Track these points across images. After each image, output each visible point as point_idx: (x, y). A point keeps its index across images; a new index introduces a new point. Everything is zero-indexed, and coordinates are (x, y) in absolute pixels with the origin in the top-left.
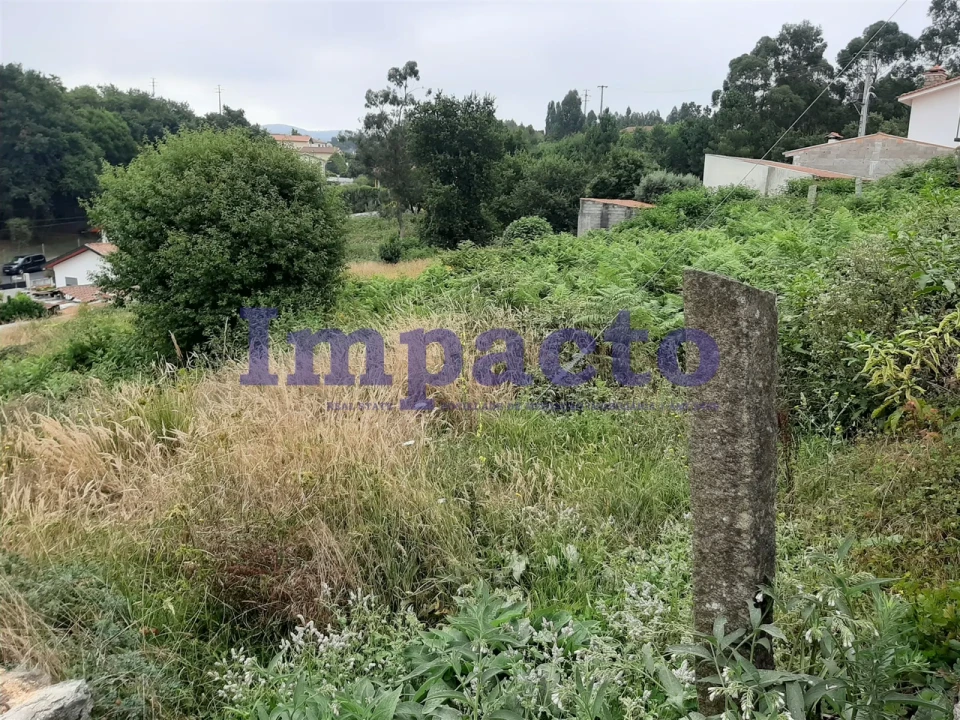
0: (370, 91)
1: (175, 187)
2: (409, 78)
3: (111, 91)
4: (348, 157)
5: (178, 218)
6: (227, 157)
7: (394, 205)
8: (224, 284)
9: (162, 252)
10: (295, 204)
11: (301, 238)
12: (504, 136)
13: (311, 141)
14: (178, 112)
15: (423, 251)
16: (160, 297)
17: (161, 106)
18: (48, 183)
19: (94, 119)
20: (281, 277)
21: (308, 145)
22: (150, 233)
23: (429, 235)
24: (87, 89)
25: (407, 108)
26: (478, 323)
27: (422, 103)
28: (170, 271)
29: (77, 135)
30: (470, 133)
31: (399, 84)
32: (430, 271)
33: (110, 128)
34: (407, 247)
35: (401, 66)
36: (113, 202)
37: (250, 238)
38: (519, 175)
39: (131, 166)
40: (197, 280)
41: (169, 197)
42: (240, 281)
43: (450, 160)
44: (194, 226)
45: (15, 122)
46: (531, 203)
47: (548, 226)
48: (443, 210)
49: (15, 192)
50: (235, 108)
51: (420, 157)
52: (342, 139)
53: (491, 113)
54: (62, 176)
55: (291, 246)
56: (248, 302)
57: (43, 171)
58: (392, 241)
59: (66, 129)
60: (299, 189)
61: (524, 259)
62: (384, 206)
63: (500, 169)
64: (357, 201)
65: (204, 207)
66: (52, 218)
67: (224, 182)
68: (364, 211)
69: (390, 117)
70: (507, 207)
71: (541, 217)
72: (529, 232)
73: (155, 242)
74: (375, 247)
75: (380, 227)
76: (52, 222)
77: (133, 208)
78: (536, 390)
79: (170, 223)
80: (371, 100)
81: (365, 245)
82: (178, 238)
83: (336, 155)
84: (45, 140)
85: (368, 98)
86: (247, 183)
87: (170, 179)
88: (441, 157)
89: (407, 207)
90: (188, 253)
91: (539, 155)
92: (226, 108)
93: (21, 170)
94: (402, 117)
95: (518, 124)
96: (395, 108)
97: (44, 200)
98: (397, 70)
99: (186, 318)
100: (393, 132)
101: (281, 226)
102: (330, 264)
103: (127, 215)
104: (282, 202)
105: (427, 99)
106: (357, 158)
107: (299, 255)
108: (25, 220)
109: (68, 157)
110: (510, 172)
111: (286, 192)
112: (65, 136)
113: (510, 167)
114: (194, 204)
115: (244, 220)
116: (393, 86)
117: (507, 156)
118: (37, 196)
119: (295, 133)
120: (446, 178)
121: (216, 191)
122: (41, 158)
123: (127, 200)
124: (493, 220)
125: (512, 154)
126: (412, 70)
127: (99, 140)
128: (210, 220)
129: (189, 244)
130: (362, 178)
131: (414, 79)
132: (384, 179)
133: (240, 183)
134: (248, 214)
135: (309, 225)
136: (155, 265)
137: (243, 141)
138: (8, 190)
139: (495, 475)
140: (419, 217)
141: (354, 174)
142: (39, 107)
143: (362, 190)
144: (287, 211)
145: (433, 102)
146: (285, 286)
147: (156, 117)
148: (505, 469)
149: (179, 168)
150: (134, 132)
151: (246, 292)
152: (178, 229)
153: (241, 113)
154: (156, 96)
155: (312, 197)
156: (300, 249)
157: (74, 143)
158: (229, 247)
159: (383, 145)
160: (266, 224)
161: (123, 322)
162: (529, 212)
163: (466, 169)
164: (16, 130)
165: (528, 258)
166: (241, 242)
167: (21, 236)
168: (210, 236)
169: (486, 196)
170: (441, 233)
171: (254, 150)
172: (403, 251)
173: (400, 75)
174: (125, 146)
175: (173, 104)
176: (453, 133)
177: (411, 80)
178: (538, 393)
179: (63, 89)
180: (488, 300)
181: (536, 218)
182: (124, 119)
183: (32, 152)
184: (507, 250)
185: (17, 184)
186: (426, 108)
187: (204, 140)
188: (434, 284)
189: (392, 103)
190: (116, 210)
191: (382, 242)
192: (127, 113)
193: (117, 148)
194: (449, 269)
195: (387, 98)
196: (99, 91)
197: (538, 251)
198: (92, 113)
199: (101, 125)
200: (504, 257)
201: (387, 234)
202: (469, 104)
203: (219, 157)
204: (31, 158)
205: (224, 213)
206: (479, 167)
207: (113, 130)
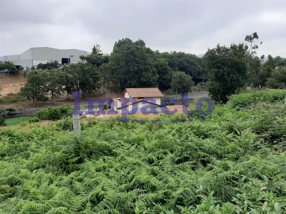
29: (148, 66)
49: (129, 82)
54: (141, 78)
57: (137, 76)
93: (131, 76)
109: (144, 72)
122: (136, 73)
183: (133, 71)
185: (130, 80)
193: (162, 69)
204: (133, 73)
207: (161, 64)
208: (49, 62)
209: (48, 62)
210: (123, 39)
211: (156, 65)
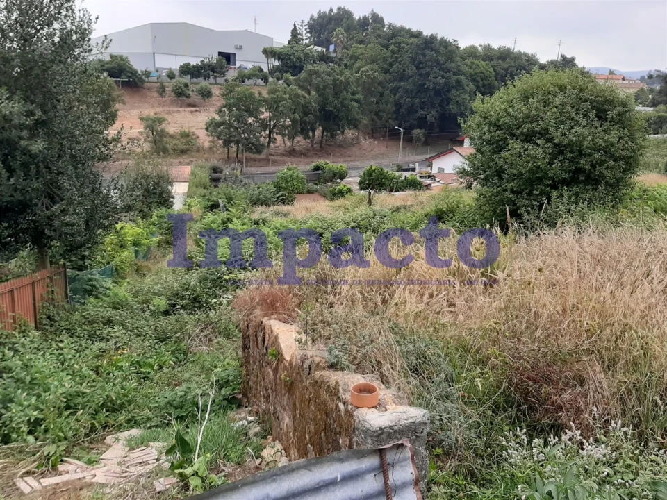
1: (520, 110)
4: (652, 91)
5: (518, 132)
6: (562, 88)
8: (540, 180)
9: (503, 154)
10: (607, 124)
11: (607, 150)
13: (624, 79)
14: (528, 61)
16: (496, 184)
17: (519, 56)
18: (439, 108)
19: (474, 66)
20: (583, 178)
21: (621, 81)
22: (498, 141)
28: (505, 167)
29: (462, 77)
33: (482, 73)
36: (478, 119)
37: (566, 148)
39: (495, 96)
40: (523, 174)
41: (516, 117)
42: (553, 179)
44: (528, 138)
45: (428, 70)
49: (421, 113)
50: (569, 56)
52: (650, 77)
54: (448, 104)
55: (597, 156)
56: (555, 194)
57: (437, 101)
59: (455, 74)
60: (612, 113)
65: (538, 125)
66: (437, 130)
67: (556, 107)
68: (657, 134)
73: (499, 147)
74: (662, 162)
76: (437, 133)
77: (490, 124)
79: (512, 135)
81: (654, 160)
82: (515, 145)
83: (642, 89)
84: (442, 81)
86: (573, 107)
87: (518, 105)
90: (520, 156)
92: (562, 56)
93: (425, 100)
97: (435, 119)
99: (509, 199)
101: (593, 140)
102: (625, 171)
103: (486, 129)
104: (597, 123)
106: (660, 92)
107: (601, 163)
108: (422, 131)
109: (453, 92)
111: (601, 115)
112: (454, 79)
114: (531, 122)
115: (565, 134)
118: (432, 116)
119: (611, 73)
121: (549, 113)
122: (438, 92)
123: (487, 118)
127: (474, 80)
128: (540, 133)
129: (522, 150)
130: (662, 107)
133: (568, 108)
134: (569, 130)
135: (614, 140)
136: (496, 163)
137: (577, 77)
138: (417, 112)
141: (654, 104)
142: (442, 60)
143: (659, 117)
144: (600, 129)
146: (585, 185)
147: (513, 65)
149: (526, 97)
150: (497, 74)
151: (554, 187)
152: (517, 139)
153: (573, 59)
154: (515, 50)
155: (623, 120)
156: (604, 158)
157: (458, 82)
158: (550, 154)
160: (581, 138)
161: (469, 198)
164: (428, 74)
166: (559, 150)
167: (418, 140)
168: (538, 145)
171: (584, 84)
174: (489, 84)
175: (526, 55)
179: (458, 48)
182: (492, 66)
185: (422, 108)
187: (547, 78)
190: (479, 125)
192: (494, 62)
193: (484, 86)
196: (480, 48)
198: (473, 63)
199: (477, 70)
203: (556, 88)
204: (432, 93)
205: (551, 129)
207: (484, 74)
211: (471, 76)
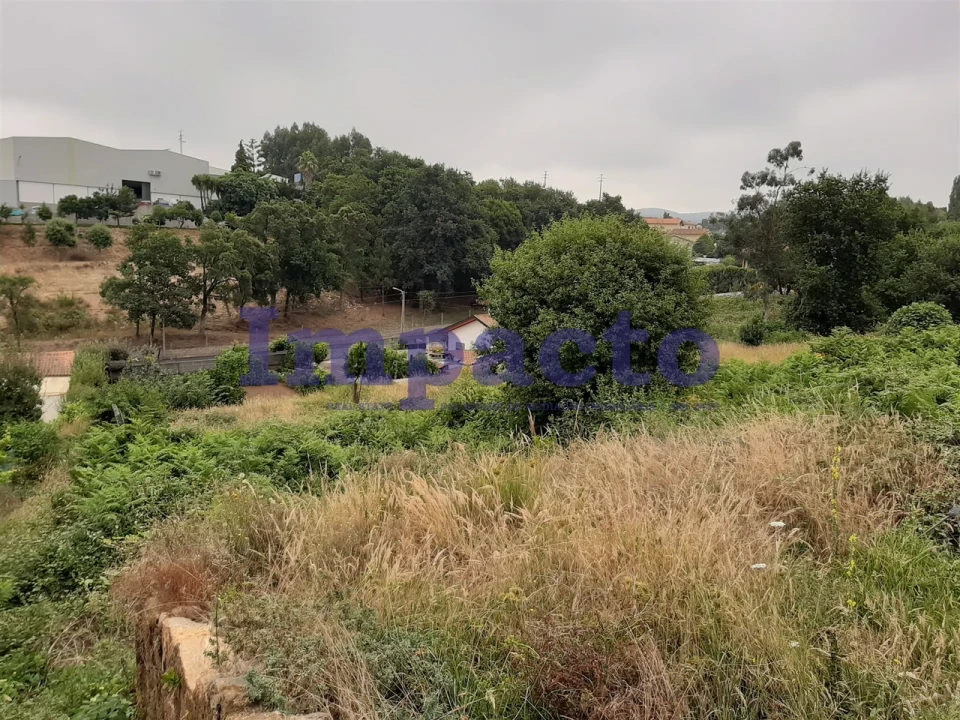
0: (747, 173)
1: (551, 269)
2: (790, 158)
3: (511, 183)
4: (716, 237)
5: (550, 297)
6: (601, 241)
7: (761, 286)
8: (583, 361)
9: (534, 328)
10: (660, 287)
11: (661, 319)
12: (897, 214)
13: (682, 223)
14: (563, 201)
15: (789, 334)
16: (527, 368)
17: (550, 195)
18: (453, 262)
19: (494, 207)
20: (637, 357)
21: (678, 227)
22: (526, 310)
23: (798, 318)
24: (492, 183)
25: (786, 188)
26: (854, 429)
27: (803, 183)
28: (537, 345)
29: (479, 222)
30: (856, 211)
31: (780, 164)
32: (797, 358)
33: (505, 216)
34: (770, 329)
35: (783, 146)
36: (498, 281)
37: (612, 318)
38: (912, 256)
39: (518, 251)
40: (560, 355)
41: (545, 278)
42: (598, 359)
43: (830, 241)
44: (563, 306)
45: (434, 211)
46: (927, 286)
47: (946, 314)
48: (816, 292)
49: (427, 268)
50: (613, 195)
51: (797, 237)
52: (713, 221)
53: (883, 191)
54: (464, 257)
55: (651, 328)
56: (602, 379)
57: (450, 252)
58: (755, 322)
59: (471, 217)
60: (665, 273)
61: (914, 350)
62: (750, 286)
63: (889, 252)
64: (721, 281)
65: (574, 289)
66: (452, 291)
67: (595, 265)
68: (728, 291)
69: (766, 198)
70: (895, 291)
71: (938, 303)
72: (922, 321)
73: (527, 317)
74: (737, 327)
75: (743, 308)
76: (451, 295)
77: (514, 287)
78: (925, 519)
79: (543, 302)
80: (747, 182)
81: (727, 325)
82: (547, 316)
83: (705, 236)
84: (454, 226)
85: (744, 180)
86: (616, 266)
87: (547, 261)
88: (820, 237)
89: (775, 288)
90: (555, 330)
91: (938, 235)
92: (605, 195)
93: (433, 251)
94: (779, 198)
95: (915, 201)
96: (773, 188)
97: (447, 276)
98: (777, 151)
99: (545, 389)
100: (768, 213)
101: (643, 308)
102: (688, 346)
103: (509, 294)
104: (647, 286)
105: (809, 179)
106: (726, 239)
107: (657, 337)
108: (432, 292)
109: (470, 240)
110: (902, 253)
111: (652, 276)
112: (469, 223)
113: (901, 247)
114: (566, 285)
115: (609, 301)
116: (772, 167)
117: (900, 235)
118: (443, 272)
119: (666, 216)
120: (823, 259)
121: (587, 274)
122: (449, 241)
123: (510, 280)
124: (877, 306)
125: (906, 233)
126: (795, 150)
127: (495, 226)
128: (578, 300)
129: (556, 322)
130: (730, 258)
131: (796, 159)
132: (753, 259)
133: (610, 266)
134: (613, 295)
135: (670, 307)
136: (525, 340)
137: (618, 227)
138: (422, 267)
139: (865, 621)
140: (787, 299)
141: (721, 255)
142: (452, 198)
143: (728, 271)
144: (652, 293)
145: (816, 181)
146: (640, 366)
147: (545, 206)
148: (878, 616)
149: (557, 252)
150: (525, 218)
151: (602, 369)
152: (549, 307)
153: (618, 199)
154: (546, 187)
155: (678, 282)
156: (659, 330)
157: (475, 228)
158: (591, 326)
159: (755, 226)
160: (628, 305)
161: (494, 391)
162: (923, 297)
163: (849, 248)
164: (434, 217)
165: (920, 350)
166: (604, 321)
167: (427, 305)
168: (576, 316)
169: (870, 279)
170: (812, 316)
171: (627, 236)
172: (766, 333)
173: (781, 156)
174: (516, 231)
175: (560, 193)
176: (836, 212)
177: (793, 161)
178: (928, 523)
179: (473, 183)
180: (867, 400)
181: (931, 304)
182: (518, 207)
183: (443, 235)
184: (893, 340)
185: (429, 262)
186: (807, 188)
187: (582, 226)
188: (800, 374)
189: (770, 184)
190: (500, 289)
191: (744, 323)
192: (521, 202)
193: (509, 232)
194: (819, 356)
195: (765, 179)
196: (500, 184)
197: (932, 343)
198: (493, 203)
199: (499, 213)
200: (888, 348)
201: (750, 315)
202: (857, 182)
203: (594, 242)
204: (441, 241)
205: (591, 295)
206: (864, 248)
207: (508, 217)
208: (101, 193)
209: (97, 193)
210: (295, 127)
211: (492, 219)
